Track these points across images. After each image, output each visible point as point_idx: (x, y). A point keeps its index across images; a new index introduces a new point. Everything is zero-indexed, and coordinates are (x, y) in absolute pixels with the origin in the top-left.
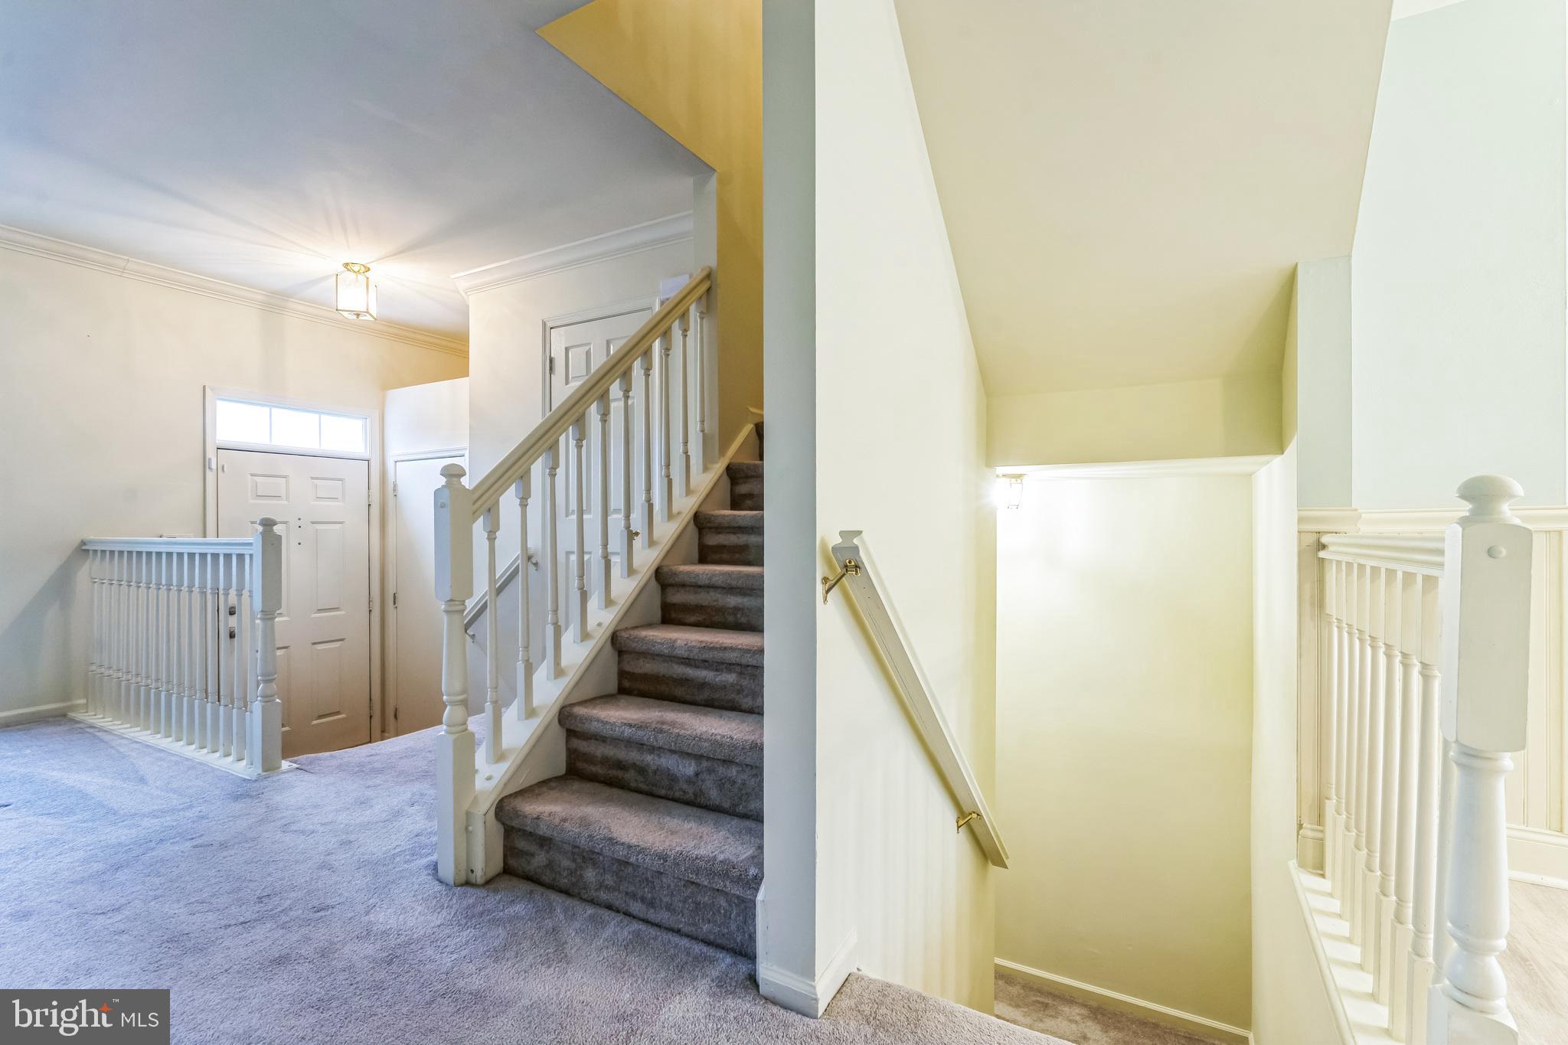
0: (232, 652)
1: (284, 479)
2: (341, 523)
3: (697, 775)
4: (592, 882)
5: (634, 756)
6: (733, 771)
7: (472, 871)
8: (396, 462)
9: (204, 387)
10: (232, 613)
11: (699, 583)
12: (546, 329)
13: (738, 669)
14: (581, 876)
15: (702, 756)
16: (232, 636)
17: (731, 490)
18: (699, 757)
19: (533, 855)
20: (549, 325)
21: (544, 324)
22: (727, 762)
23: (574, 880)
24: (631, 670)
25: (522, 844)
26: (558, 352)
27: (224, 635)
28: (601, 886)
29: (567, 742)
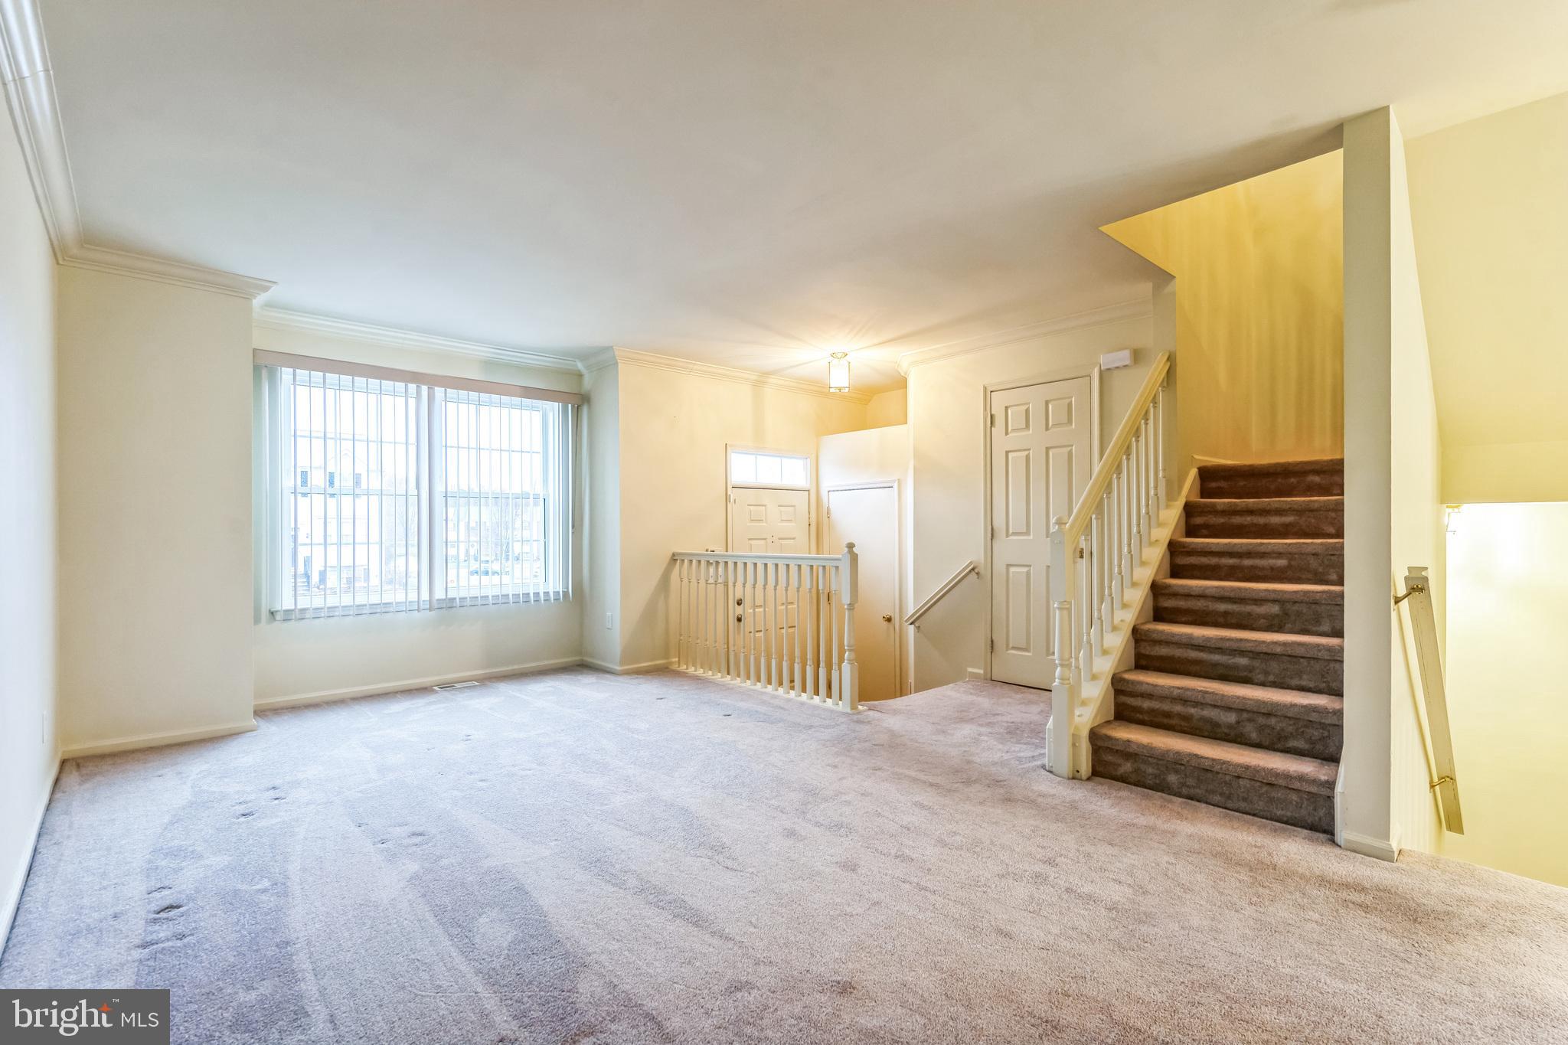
0: (739, 633)
1: (764, 507)
2: (794, 539)
3: (1238, 722)
4: (1174, 783)
5: (1178, 708)
6: (1273, 721)
7: (1078, 771)
8: (829, 491)
9: (726, 444)
10: (739, 603)
11: (1192, 593)
12: (988, 393)
13: (1251, 655)
14: (1164, 779)
15: (1242, 710)
16: (739, 620)
17: (1186, 522)
18: (1241, 711)
19: (1120, 765)
20: (990, 389)
21: (985, 388)
22: (1269, 715)
23: (1158, 782)
24: (1147, 653)
25: (1109, 758)
26: (998, 411)
27: (732, 620)
28: (1184, 785)
29: (1115, 698)
